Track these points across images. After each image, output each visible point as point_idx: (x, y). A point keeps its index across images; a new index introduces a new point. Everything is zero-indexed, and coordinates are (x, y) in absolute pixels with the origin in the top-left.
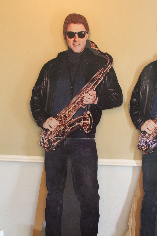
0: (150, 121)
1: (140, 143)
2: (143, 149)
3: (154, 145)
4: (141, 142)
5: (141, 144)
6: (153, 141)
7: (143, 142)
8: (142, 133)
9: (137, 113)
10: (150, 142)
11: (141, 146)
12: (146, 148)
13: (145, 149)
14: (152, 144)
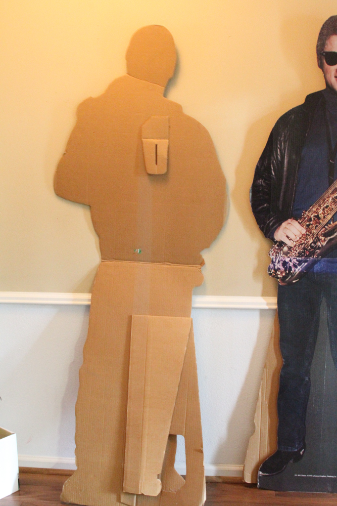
0: (291, 221)
1: (272, 265)
2: (279, 276)
3: (299, 267)
4: (275, 262)
5: (275, 266)
6: (297, 261)
7: (279, 262)
8: (276, 246)
9: (266, 207)
10: (292, 261)
11: (276, 271)
12: (284, 274)
13: (283, 276)
14: (295, 266)
